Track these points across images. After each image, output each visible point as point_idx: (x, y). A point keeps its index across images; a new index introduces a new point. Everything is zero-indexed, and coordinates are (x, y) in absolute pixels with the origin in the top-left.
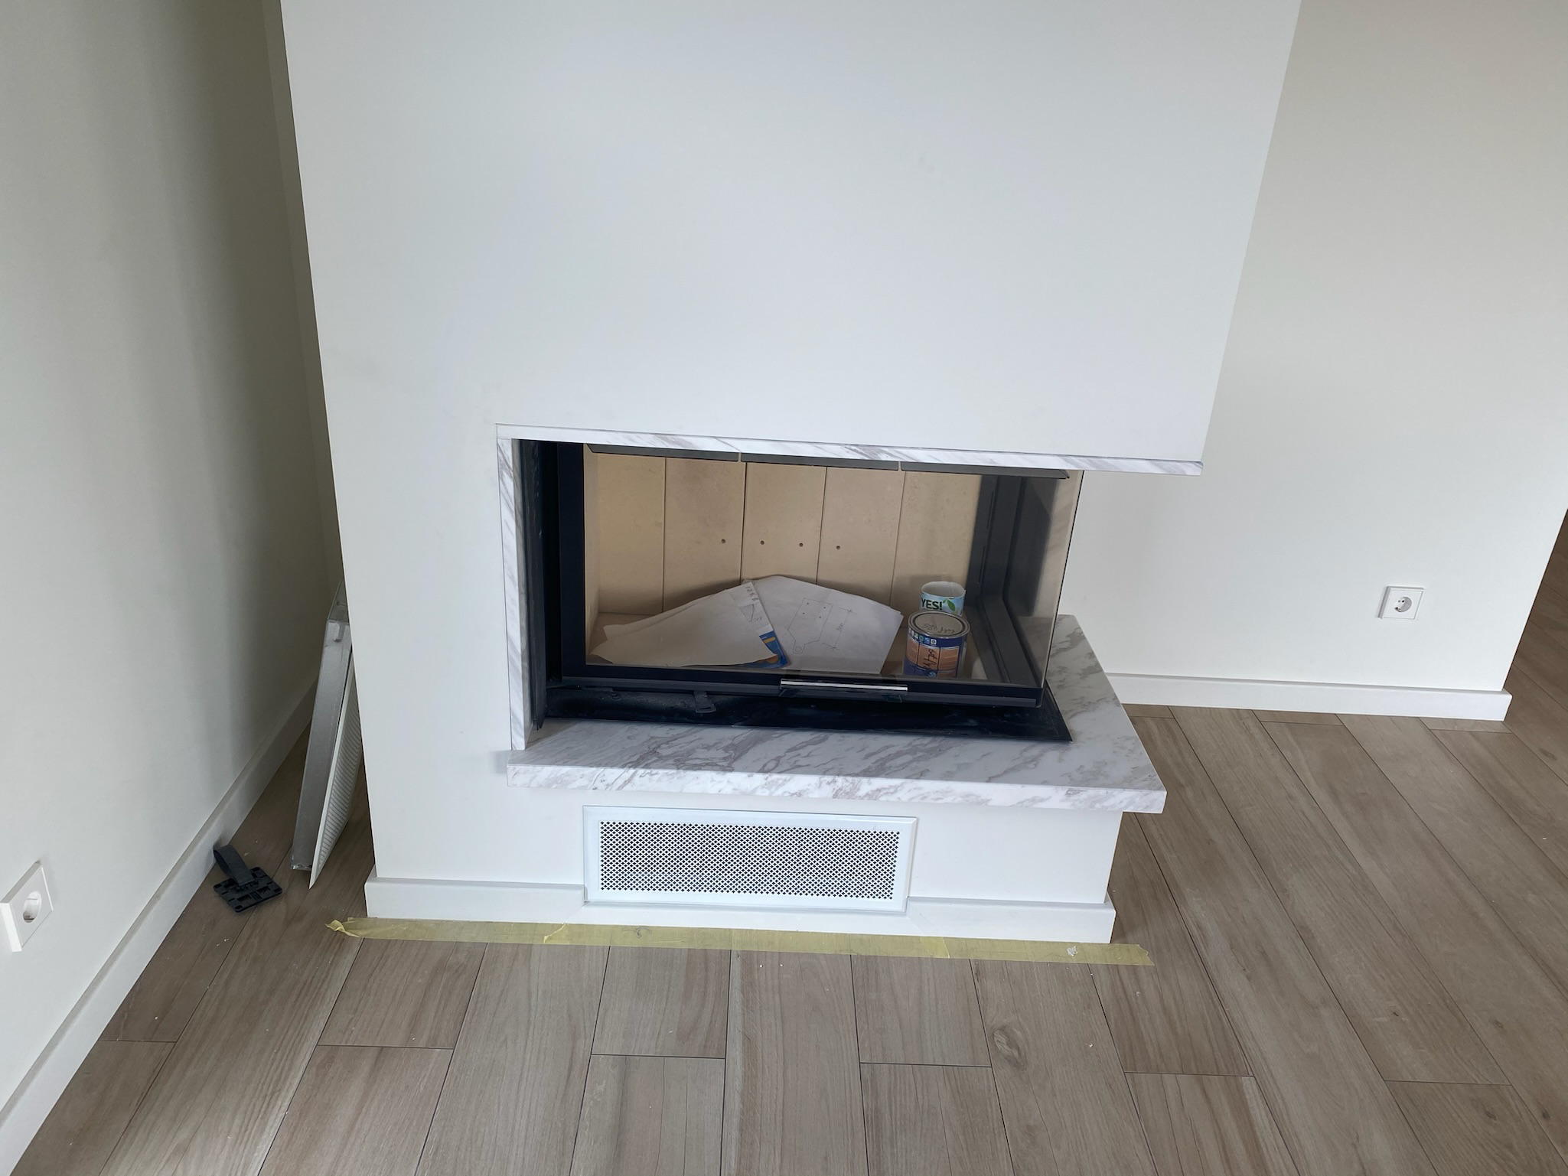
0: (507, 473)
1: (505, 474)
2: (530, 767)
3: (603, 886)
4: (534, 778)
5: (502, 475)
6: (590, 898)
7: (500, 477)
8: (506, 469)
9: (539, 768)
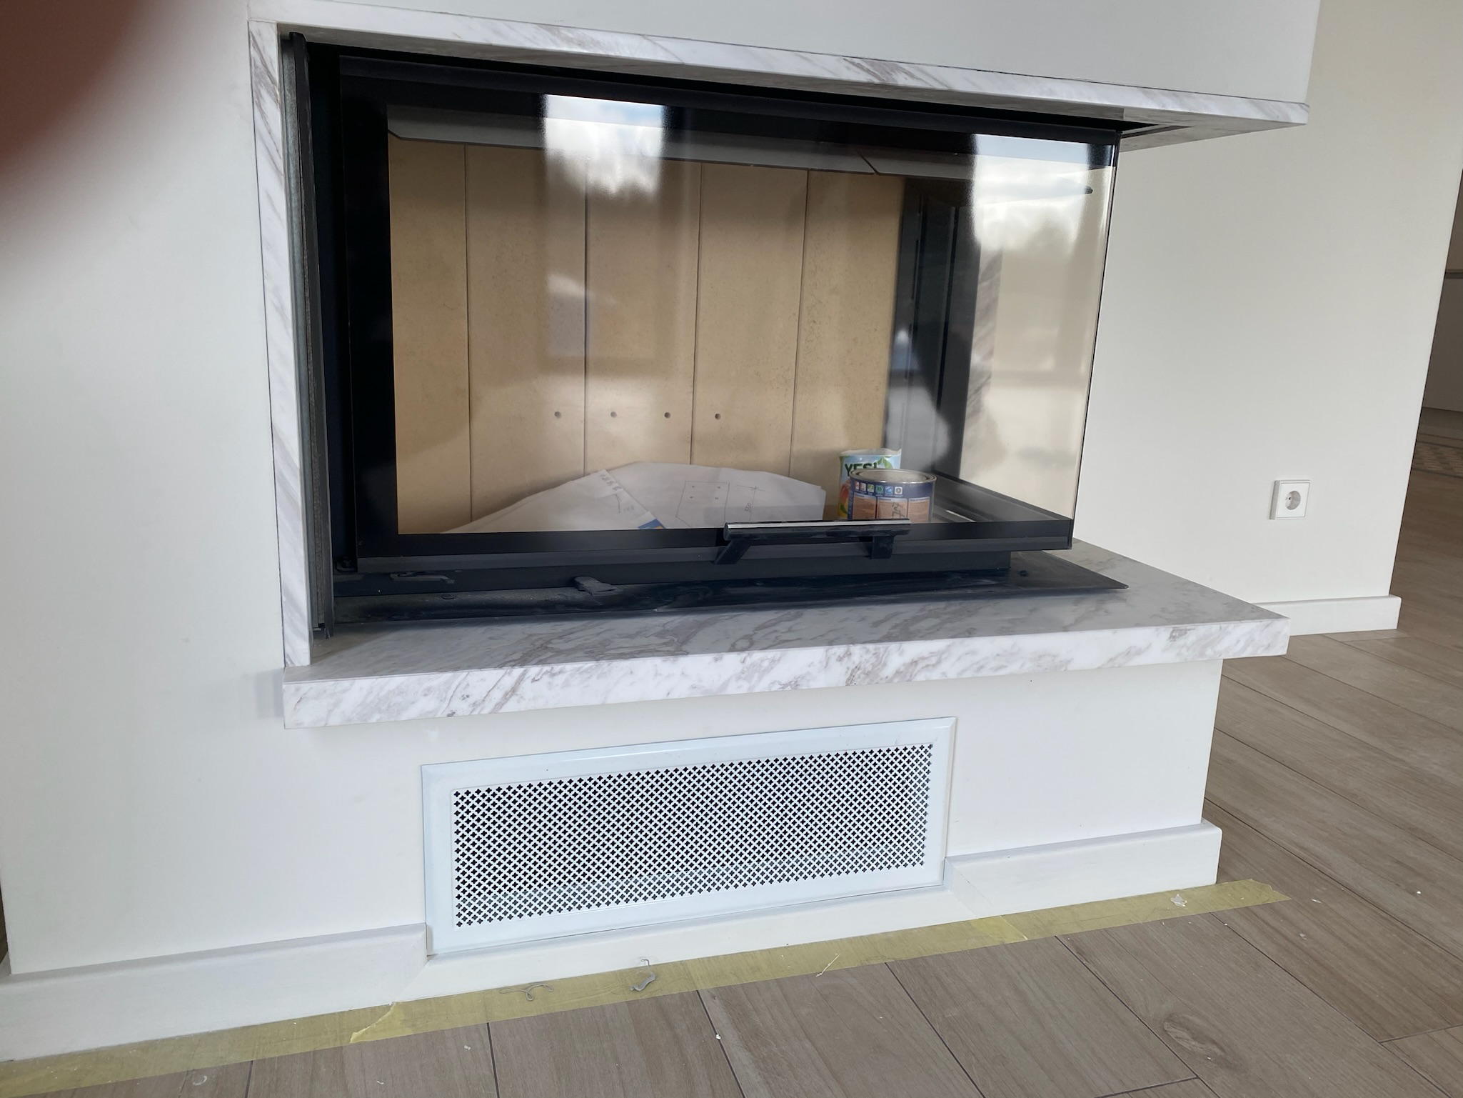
0: (268, 92)
1: (264, 92)
2: (329, 685)
3: (460, 920)
4: (336, 705)
5: (259, 96)
6: (439, 946)
7: (256, 101)
8: (266, 85)
9: (345, 683)
